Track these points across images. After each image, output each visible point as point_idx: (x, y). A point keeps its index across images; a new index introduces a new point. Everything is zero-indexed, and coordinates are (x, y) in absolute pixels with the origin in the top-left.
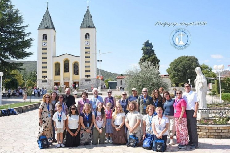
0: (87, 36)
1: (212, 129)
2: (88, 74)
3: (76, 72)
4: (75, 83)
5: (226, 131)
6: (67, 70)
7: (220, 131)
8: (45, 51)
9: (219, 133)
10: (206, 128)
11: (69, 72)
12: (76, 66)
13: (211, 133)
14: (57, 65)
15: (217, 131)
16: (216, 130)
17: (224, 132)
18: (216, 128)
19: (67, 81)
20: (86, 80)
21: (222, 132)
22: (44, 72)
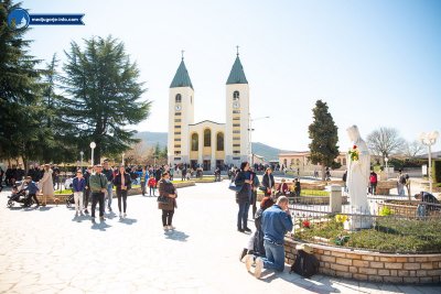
0: (236, 94)
1: (361, 259)
2: (236, 149)
3: (220, 147)
4: (219, 162)
5: (395, 266)
6: (207, 143)
7: (381, 265)
8: (178, 117)
9: (378, 269)
10: (348, 256)
11: (210, 145)
12: (220, 138)
13: (358, 268)
14: (195, 136)
15: (373, 265)
16: (370, 262)
17: (390, 270)
18: (372, 259)
19: (207, 159)
20: (234, 158)
21: (384, 268)
22: (176, 146)
